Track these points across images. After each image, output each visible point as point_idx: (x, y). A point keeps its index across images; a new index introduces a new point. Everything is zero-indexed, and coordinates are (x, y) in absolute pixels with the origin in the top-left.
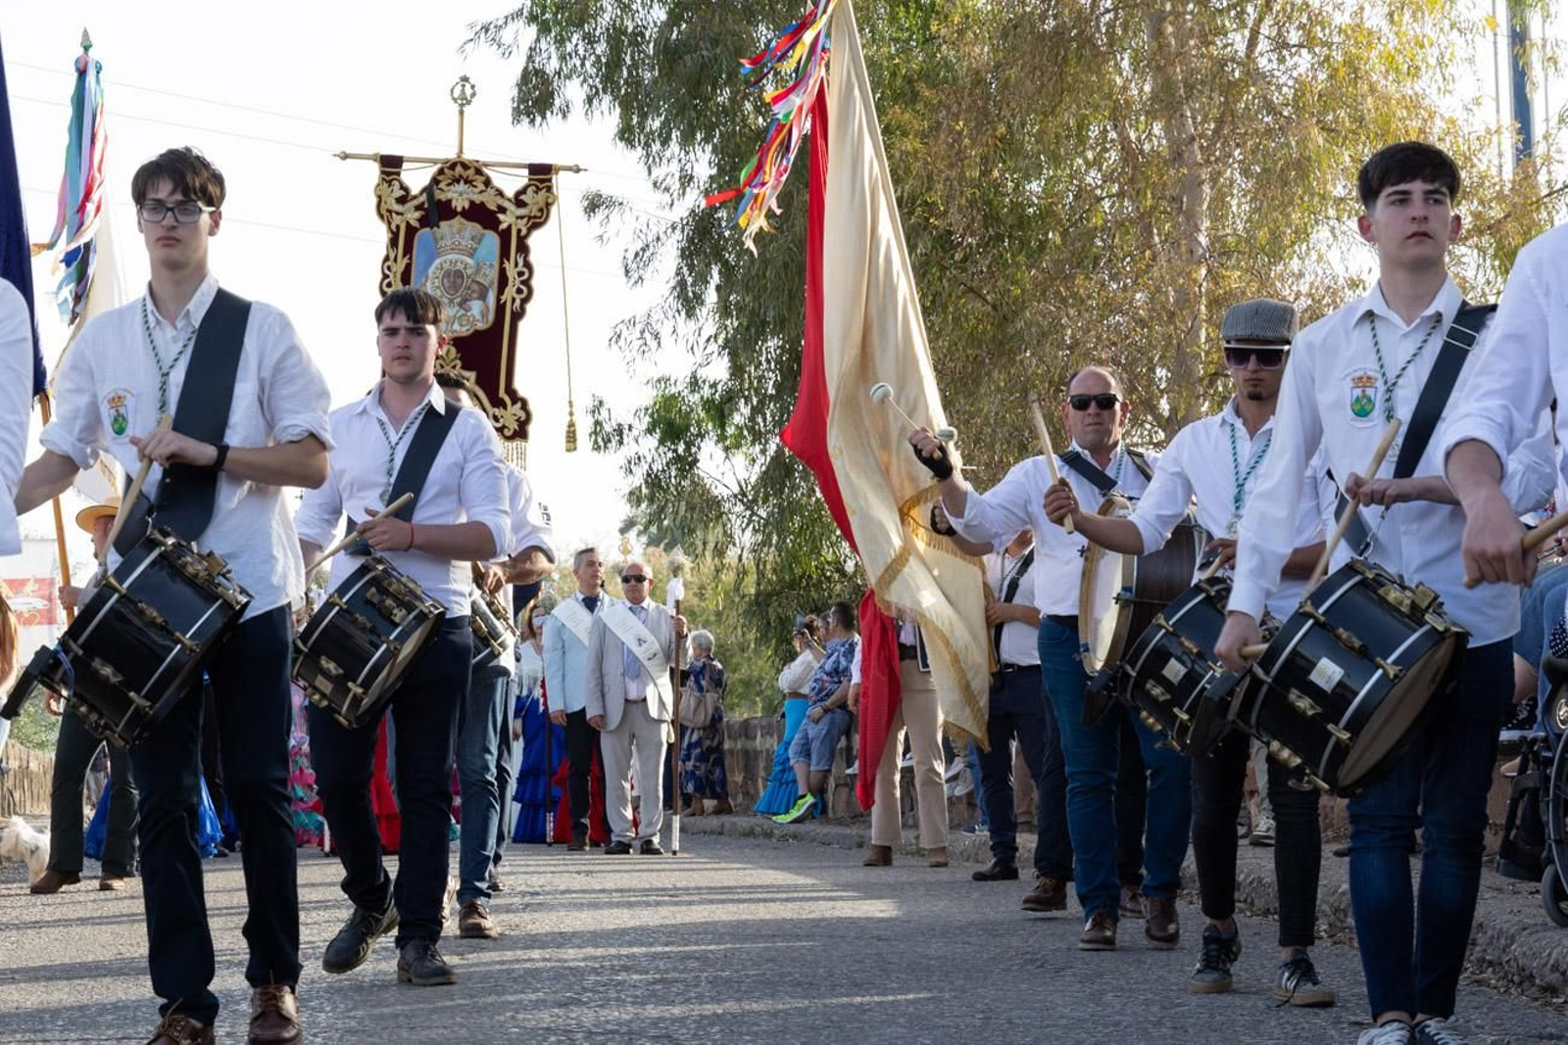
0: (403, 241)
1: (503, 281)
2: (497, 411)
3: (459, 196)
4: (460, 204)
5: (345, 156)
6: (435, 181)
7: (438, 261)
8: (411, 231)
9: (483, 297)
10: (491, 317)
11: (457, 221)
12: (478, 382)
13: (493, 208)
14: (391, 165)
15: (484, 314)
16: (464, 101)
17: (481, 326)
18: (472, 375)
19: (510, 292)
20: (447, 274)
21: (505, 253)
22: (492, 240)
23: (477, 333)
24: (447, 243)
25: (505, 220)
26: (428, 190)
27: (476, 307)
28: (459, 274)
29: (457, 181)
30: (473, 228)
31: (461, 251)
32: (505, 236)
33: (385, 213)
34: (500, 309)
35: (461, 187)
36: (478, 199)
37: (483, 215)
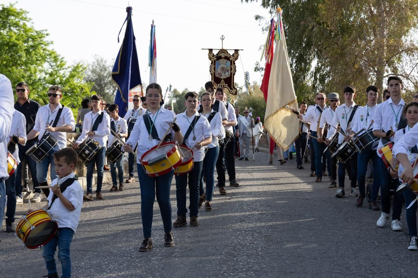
0: (213, 63)
1: (231, 69)
2: (231, 90)
3: (223, 55)
4: (223, 56)
5: (203, 49)
6: (219, 53)
7: (220, 66)
8: (215, 61)
9: (228, 71)
10: (230, 75)
11: (223, 59)
12: (228, 86)
13: (229, 57)
14: (211, 50)
15: (228, 74)
16: (223, 39)
17: (228, 76)
18: (227, 85)
19: (232, 71)
20: (222, 68)
21: (231, 64)
22: (229, 62)
23: (227, 78)
24: (221, 63)
25: (231, 59)
26: (217, 54)
27: (227, 73)
28: (224, 68)
29: (222, 52)
30: (226, 60)
31: (224, 64)
32: (231, 61)
33: (210, 59)
34: (231, 73)
35: (223, 54)
36: (226, 55)
37: (227, 58)
